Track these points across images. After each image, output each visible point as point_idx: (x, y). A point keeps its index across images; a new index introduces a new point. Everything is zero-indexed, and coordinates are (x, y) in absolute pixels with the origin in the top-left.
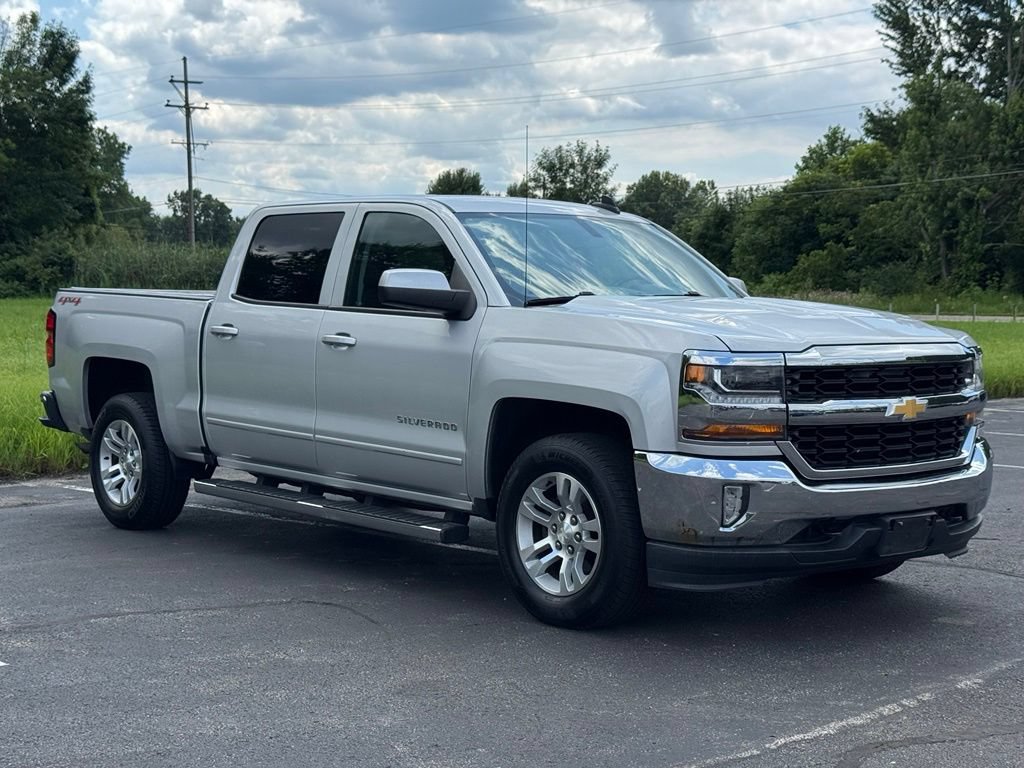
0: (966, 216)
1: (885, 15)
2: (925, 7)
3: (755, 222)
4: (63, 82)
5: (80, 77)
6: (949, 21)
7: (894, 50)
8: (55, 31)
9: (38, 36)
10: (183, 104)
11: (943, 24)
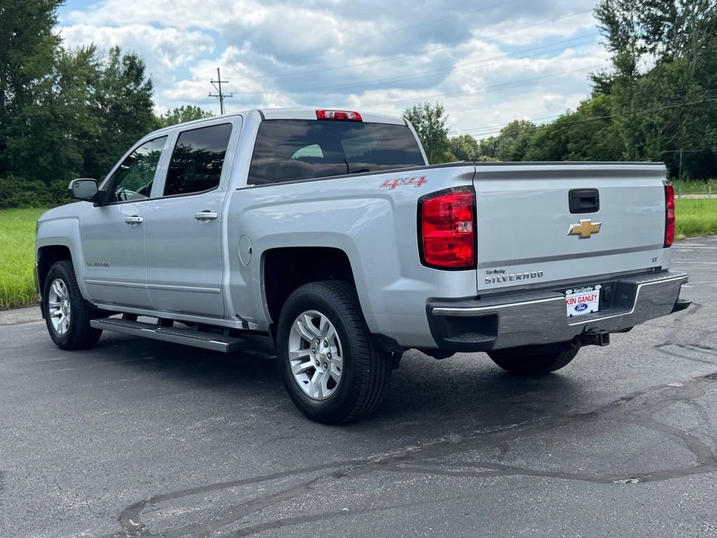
0: (648, 135)
1: (600, 15)
2: (624, 10)
3: (536, 145)
4: (138, 84)
5: (146, 81)
6: (639, 17)
7: (606, 36)
8: (131, 56)
9: (120, 59)
10: (219, 94)
11: (635, 19)
